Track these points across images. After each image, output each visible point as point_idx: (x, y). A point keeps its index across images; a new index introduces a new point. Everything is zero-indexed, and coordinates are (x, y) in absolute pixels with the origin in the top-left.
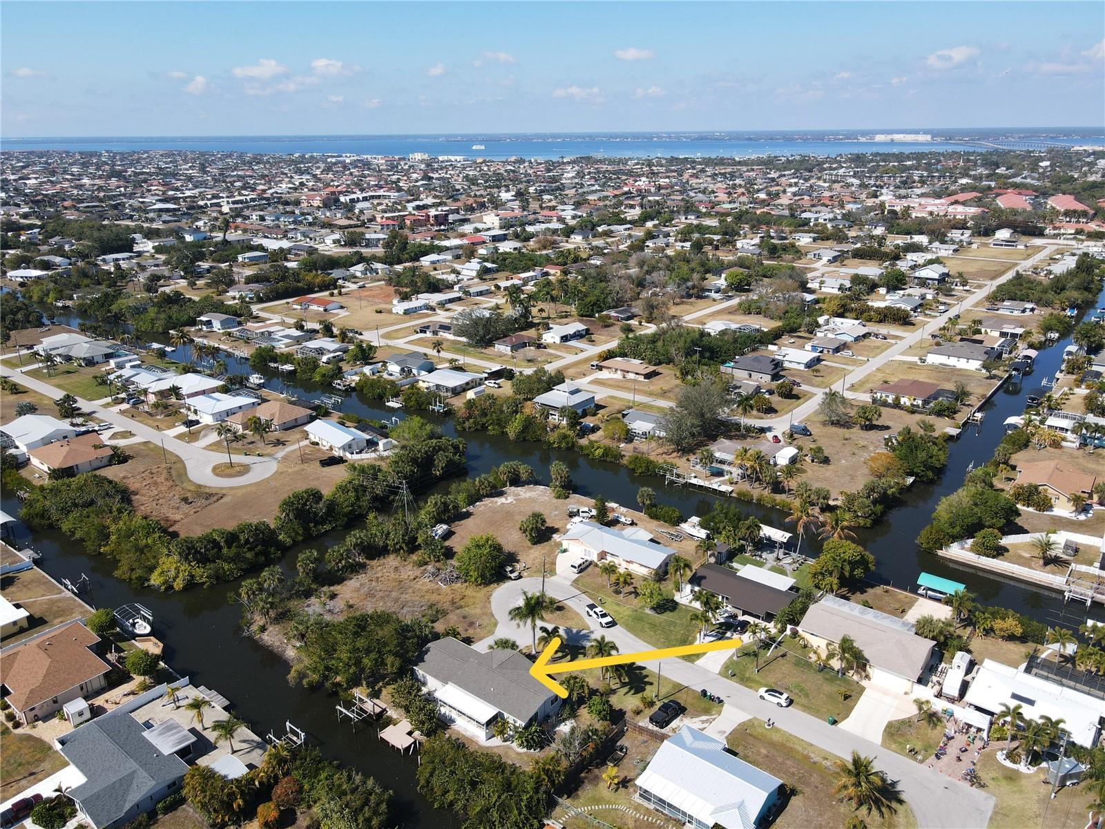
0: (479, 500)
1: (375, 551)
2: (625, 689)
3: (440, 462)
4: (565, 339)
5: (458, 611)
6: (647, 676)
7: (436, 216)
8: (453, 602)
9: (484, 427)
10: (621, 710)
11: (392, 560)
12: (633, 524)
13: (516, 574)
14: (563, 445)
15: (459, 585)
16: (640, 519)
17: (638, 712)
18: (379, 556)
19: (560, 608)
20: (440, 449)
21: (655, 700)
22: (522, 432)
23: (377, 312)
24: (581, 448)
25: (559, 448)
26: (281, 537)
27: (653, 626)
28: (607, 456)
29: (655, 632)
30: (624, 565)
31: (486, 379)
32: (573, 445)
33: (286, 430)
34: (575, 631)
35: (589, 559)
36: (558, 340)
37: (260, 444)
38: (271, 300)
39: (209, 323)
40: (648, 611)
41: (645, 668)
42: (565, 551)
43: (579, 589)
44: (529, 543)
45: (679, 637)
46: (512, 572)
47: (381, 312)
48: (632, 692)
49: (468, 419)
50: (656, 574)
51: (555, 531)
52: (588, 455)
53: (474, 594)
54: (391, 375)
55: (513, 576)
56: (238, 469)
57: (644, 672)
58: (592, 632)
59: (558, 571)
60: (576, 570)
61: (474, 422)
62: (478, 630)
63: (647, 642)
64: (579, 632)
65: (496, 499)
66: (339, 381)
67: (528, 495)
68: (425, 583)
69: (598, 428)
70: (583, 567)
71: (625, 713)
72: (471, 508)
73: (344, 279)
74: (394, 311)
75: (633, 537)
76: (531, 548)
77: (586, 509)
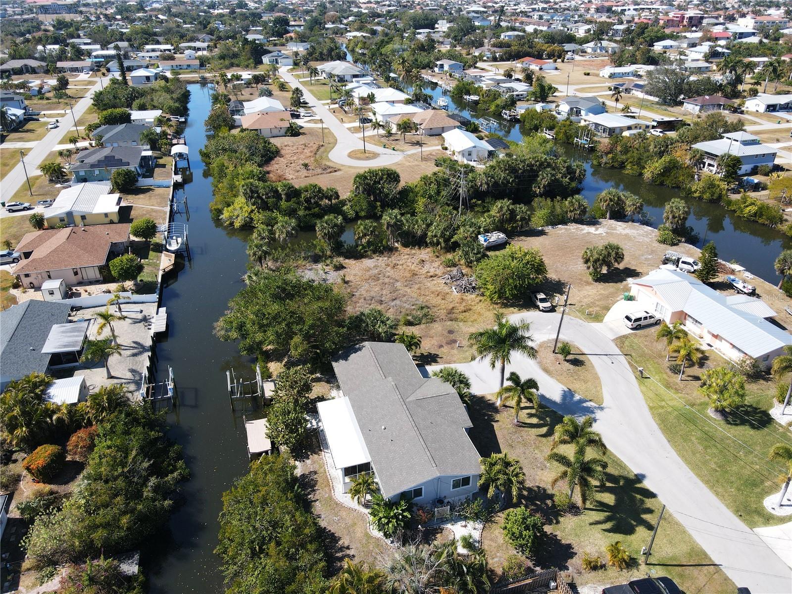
0: (564, 222)
1: (416, 241)
2: (600, 516)
3: (544, 179)
4: (772, 108)
5: (449, 323)
6: (650, 511)
7: (691, 18)
8: (451, 311)
9: (622, 166)
10: (569, 546)
11: (425, 253)
12: (753, 293)
13: (548, 304)
14: (707, 196)
15: (473, 296)
16: (769, 293)
17: (595, 567)
18: (414, 246)
19: (577, 363)
20: (549, 165)
21: (641, 559)
22: (662, 174)
23: (585, 74)
24: (730, 202)
25: (700, 198)
26: (345, 208)
27: (708, 438)
28: (761, 215)
29: (706, 448)
30: (708, 339)
31: (653, 127)
32: (720, 197)
33: (430, 136)
34: (577, 397)
35: (658, 316)
36: (762, 109)
37: (402, 143)
38: (504, 61)
39: (442, 66)
40: (711, 412)
41: (652, 495)
42: (630, 299)
43: (621, 348)
44: (590, 279)
45: (747, 472)
46: (542, 300)
47: (588, 74)
48: (608, 525)
49: (607, 154)
50: (755, 365)
51: (633, 274)
52: (735, 211)
53: (483, 311)
54: (559, 114)
55: (542, 305)
56: (367, 155)
57: (649, 503)
58: (602, 409)
59: (606, 319)
60: (629, 324)
61: (613, 158)
62: (455, 351)
63: (683, 457)
64: (581, 401)
65: (585, 227)
66: (508, 112)
67: (627, 231)
68: (439, 284)
69: (764, 188)
70: (643, 323)
71: (572, 555)
72: (548, 229)
73: (573, 52)
74: (601, 75)
75: (740, 307)
76: (588, 283)
77: (691, 260)
